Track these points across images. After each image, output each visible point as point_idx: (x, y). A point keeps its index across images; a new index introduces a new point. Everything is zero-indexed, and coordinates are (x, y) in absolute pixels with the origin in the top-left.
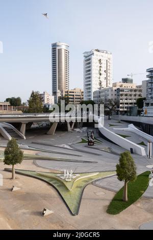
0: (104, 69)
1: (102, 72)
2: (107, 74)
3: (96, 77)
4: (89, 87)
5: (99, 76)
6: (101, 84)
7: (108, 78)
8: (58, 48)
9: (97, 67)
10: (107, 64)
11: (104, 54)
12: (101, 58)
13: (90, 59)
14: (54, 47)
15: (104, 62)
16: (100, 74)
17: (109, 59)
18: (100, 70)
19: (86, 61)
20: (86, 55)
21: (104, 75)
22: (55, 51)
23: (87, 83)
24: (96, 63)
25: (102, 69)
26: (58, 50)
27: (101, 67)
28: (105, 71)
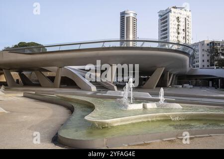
0: (182, 27)
1: (181, 31)
2: (186, 33)
3: (174, 36)
5: (176, 35)
7: (187, 37)
8: (126, 16)
9: (175, 25)
10: (186, 23)
11: (182, 12)
12: (179, 15)
13: (166, 18)
14: (123, 15)
15: (182, 20)
16: (179, 33)
17: (188, 17)
18: (178, 28)
19: (161, 20)
21: (182, 34)
22: (124, 19)
24: (173, 21)
25: (180, 27)
26: (127, 17)
27: (179, 25)
28: (183, 30)
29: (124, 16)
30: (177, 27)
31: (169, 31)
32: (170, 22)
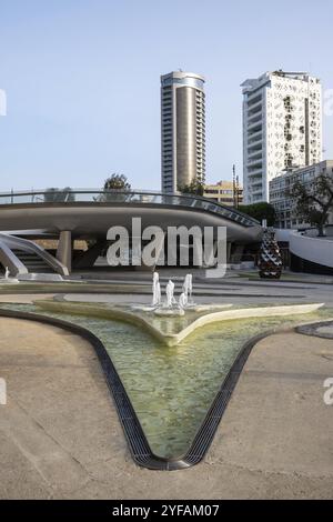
0: (297, 123)
1: (295, 132)
2: (307, 137)
3: (277, 145)
4: (257, 171)
5: (284, 141)
6: (289, 162)
7: (311, 146)
8: (176, 86)
9: (279, 117)
10: (307, 110)
11: (298, 84)
12: (290, 93)
13: (259, 98)
14: (168, 82)
15: (298, 104)
16: (289, 137)
17: (314, 96)
18: (288, 125)
19: (249, 103)
20: (250, 88)
21: (299, 140)
22: (170, 93)
23: (252, 163)
24: (276, 108)
25: (292, 123)
26: (178, 89)
27: (290, 116)
28: (301, 128)
29: (170, 87)
30: (284, 122)
31: (265, 132)
32: (268, 110)
